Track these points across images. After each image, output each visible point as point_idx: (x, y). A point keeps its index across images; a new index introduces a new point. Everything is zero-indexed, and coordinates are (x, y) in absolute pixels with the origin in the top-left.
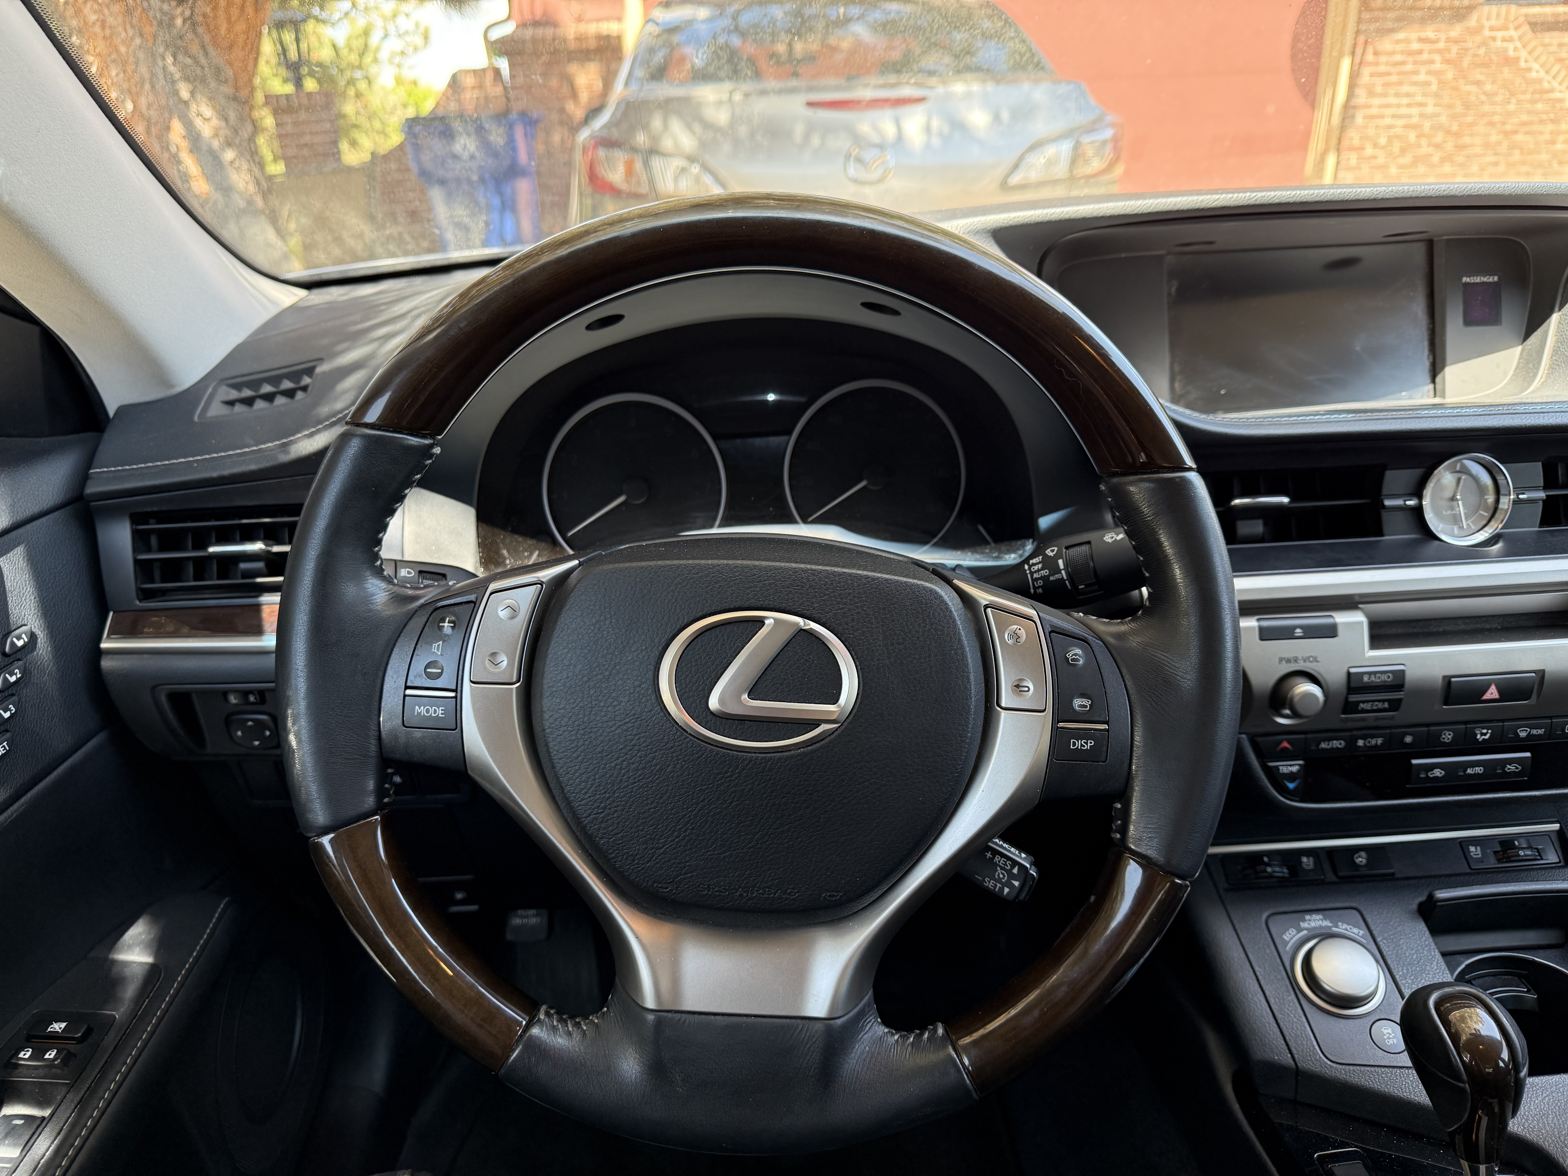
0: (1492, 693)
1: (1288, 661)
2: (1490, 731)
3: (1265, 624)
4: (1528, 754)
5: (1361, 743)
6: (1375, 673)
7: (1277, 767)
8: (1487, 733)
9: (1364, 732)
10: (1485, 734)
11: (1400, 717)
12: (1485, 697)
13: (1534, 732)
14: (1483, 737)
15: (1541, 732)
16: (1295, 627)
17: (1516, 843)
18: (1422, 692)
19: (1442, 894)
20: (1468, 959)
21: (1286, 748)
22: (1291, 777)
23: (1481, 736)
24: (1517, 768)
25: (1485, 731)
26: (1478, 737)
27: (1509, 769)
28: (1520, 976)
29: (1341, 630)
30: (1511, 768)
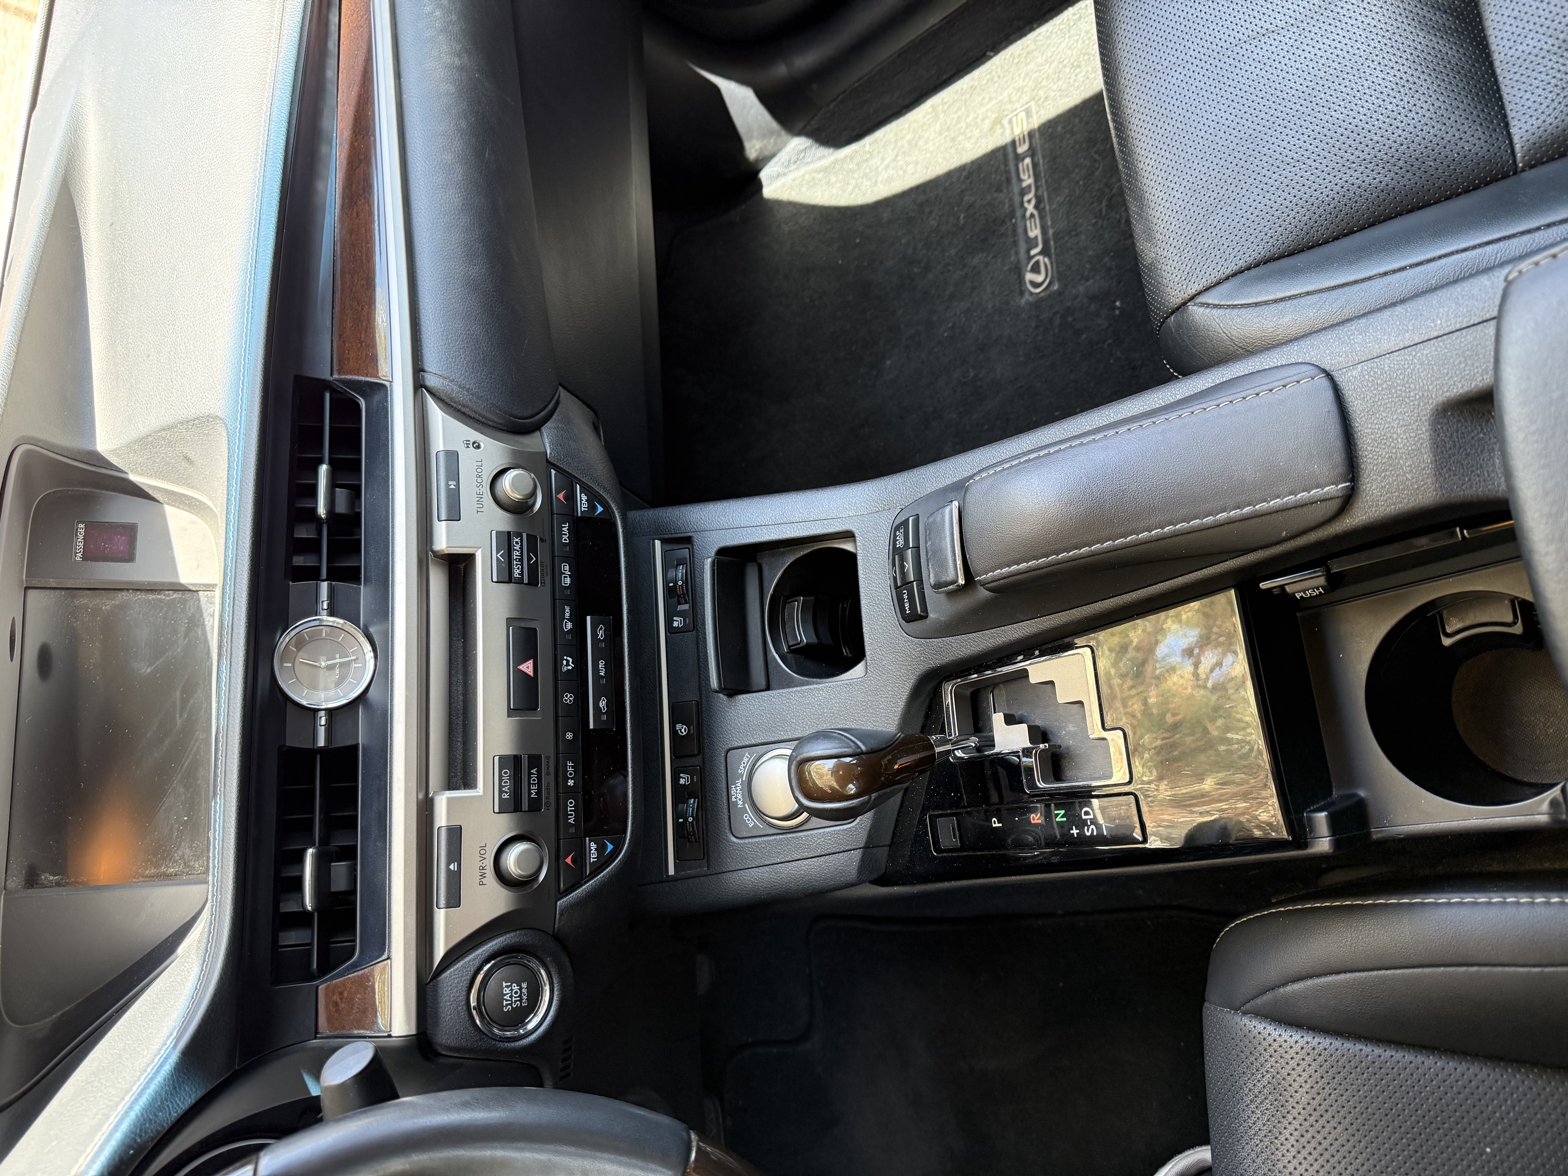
0: (527, 667)
1: (483, 876)
2: (565, 658)
3: (442, 902)
4: (589, 618)
5: (571, 783)
6: (501, 787)
7: (591, 864)
8: (566, 660)
9: (560, 780)
10: (568, 661)
11: (547, 751)
12: (531, 674)
13: (567, 615)
14: (570, 663)
15: (567, 609)
16: (448, 870)
17: (671, 585)
18: (524, 735)
19: (714, 683)
20: (771, 652)
21: (573, 860)
22: (601, 849)
23: (569, 665)
24: (601, 628)
25: (565, 662)
26: (570, 668)
27: (602, 636)
28: (785, 603)
29: (454, 823)
30: (601, 634)
